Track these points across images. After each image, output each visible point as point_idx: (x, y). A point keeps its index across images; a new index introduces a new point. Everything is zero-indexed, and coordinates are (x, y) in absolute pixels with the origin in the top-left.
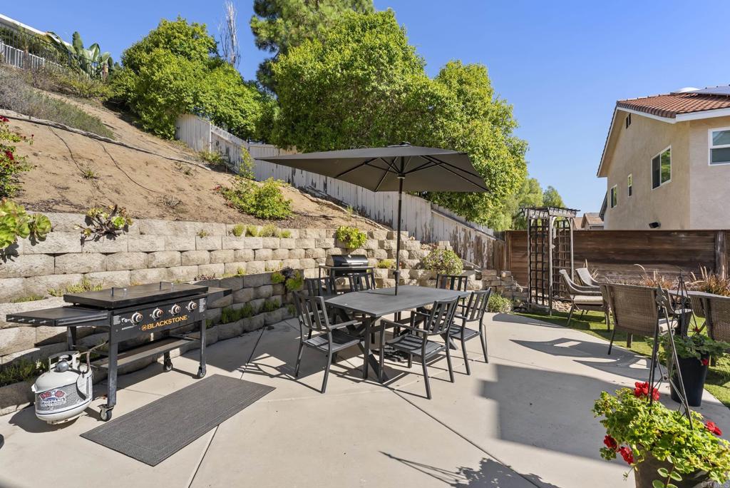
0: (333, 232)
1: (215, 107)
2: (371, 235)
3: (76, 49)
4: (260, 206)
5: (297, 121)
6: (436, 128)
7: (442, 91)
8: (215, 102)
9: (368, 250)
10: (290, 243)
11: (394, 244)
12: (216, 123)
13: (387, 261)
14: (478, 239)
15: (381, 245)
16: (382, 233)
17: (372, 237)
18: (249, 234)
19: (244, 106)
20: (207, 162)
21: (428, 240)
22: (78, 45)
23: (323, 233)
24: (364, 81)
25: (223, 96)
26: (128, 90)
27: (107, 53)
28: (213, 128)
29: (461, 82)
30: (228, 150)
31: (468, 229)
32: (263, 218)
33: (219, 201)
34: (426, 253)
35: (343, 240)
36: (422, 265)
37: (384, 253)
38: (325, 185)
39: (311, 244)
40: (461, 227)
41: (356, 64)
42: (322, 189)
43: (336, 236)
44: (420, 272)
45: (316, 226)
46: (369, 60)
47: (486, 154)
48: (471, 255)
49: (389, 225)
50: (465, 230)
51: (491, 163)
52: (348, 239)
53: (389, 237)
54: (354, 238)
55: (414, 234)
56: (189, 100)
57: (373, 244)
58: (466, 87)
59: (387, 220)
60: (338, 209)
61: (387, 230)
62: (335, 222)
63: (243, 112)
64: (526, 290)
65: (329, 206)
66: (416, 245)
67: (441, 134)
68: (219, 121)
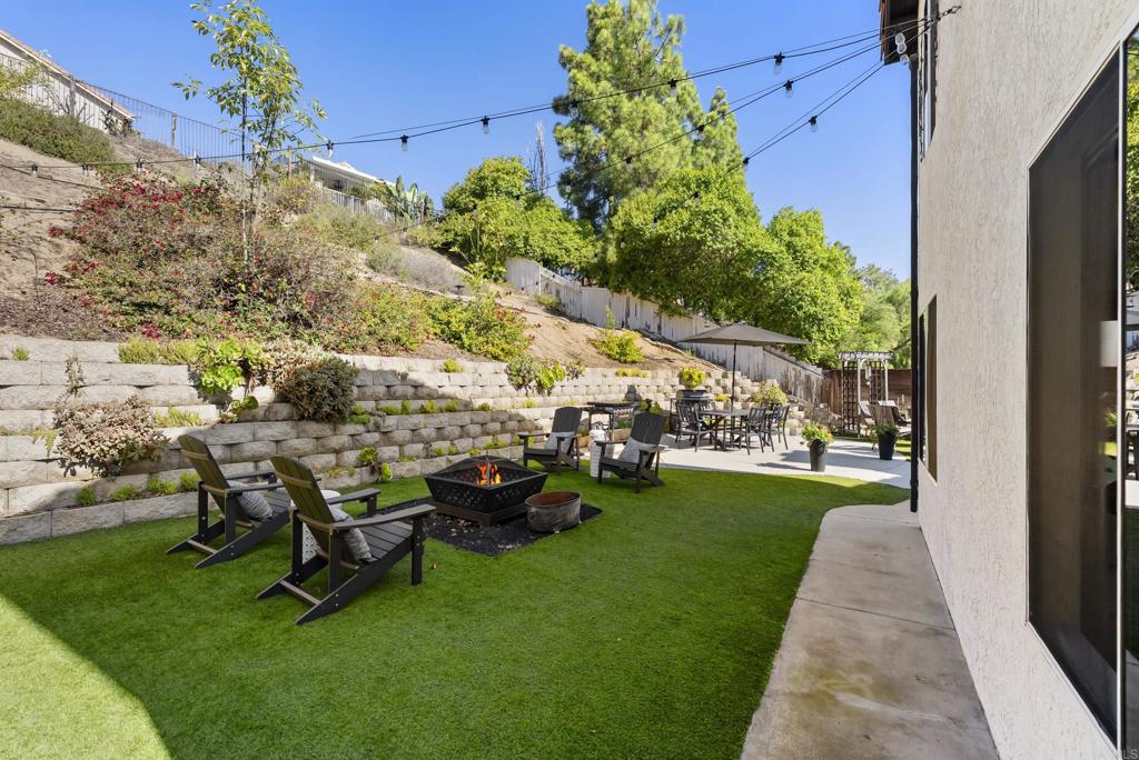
0: (677, 372)
1: (542, 248)
2: (709, 375)
3: (398, 191)
4: (623, 354)
5: (633, 269)
6: (767, 279)
7: (772, 247)
8: (542, 244)
9: (707, 387)
10: (647, 381)
11: (729, 382)
12: (545, 266)
13: (723, 396)
14: (808, 377)
15: (718, 382)
16: (718, 372)
17: (710, 376)
18: (625, 375)
19: (568, 244)
20: (543, 307)
21: (759, 378)
22: (400, 187)
23: (670, 373)
24: (702, 242)
25: (549, 235)
26: (456, 234)
27: (424, 192)
28: (542, 271)
29: (791, 233)
30: (558, 292)
31: (798, 368)
32: (625, 362)
33: (591, 350)
34: (756, 389)
35: (686, 378)
36: (752, 399)
37: (720, 389)
38: (659, 327)
39: (662, 383)
40: (792, 366)
41: (693, 228)
42: (656, 331)
43: (681, 376)
44: (751, 404)
45: (663, 368)
46: (706, 223)
47: (814, 300)
48: (801, 392)
49: (723, 365)
50: (795, 369)
51: (818, 309)
52: (691, 377)
53: (725, 376)
54: (695, 377)
55: (746, 374)
56: (521, 244)
57: (711, 382)
58: (795, 240)
59: (721, 361)
60: (677, 352)
61: (722, 371)
62: (677, 363)
63: (567, 250)
64: (840, 419)
65: (668, 349)
66: (747, 383)
67: (771, 284)
68: (548, 262)
